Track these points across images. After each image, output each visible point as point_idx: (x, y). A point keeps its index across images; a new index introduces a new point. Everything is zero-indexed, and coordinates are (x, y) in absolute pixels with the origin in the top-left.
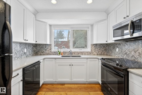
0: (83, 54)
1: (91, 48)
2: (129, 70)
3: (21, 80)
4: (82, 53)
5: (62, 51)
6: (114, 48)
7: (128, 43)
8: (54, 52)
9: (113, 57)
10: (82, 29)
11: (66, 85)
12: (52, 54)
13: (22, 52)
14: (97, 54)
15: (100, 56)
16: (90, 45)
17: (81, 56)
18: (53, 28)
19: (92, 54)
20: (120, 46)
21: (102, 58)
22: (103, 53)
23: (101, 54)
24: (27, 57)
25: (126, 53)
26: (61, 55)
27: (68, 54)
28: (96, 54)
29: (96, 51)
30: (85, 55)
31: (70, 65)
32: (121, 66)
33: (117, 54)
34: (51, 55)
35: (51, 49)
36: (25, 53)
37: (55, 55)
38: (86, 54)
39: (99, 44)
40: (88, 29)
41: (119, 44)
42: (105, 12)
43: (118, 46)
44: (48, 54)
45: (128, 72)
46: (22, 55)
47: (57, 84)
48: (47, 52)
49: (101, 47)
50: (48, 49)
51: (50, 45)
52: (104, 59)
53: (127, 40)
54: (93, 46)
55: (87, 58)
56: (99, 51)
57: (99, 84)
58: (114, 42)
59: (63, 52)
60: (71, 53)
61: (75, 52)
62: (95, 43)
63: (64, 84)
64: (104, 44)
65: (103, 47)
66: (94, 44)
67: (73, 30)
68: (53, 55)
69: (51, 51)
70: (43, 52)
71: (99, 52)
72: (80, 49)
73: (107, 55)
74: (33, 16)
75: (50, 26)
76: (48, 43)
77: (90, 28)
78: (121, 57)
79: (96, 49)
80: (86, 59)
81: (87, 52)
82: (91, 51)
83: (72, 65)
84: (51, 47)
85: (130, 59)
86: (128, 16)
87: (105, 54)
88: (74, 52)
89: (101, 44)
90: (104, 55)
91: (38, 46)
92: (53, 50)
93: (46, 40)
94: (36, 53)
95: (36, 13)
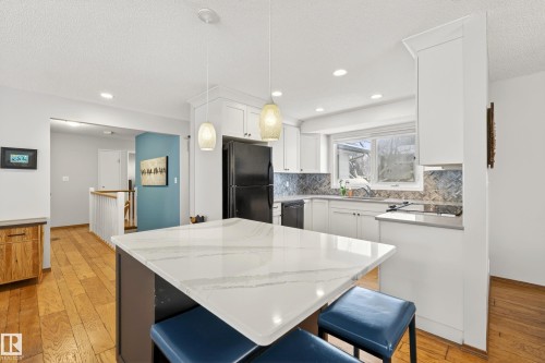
1: (425, 181)
4: (399, 194)
5: (350, 189)
8: (335, 190)
12: (331, 192)
16: (422, 174)
18: (334, 140)
19: (427, 197)
27: (364, 196)
31: (354, 214)
34: (330, 194)
35: (330, 182)
36: (286, 189)
37: (336, 194)
38: (411, 195)
46: (282, 192)
48: (323, 189)
51: (328, 175)
54: (432, 177)
59: (353, 190)
60: (368, 192)
66: (434, 172)
68: (334, 194)
69: (330, 188)
70: (316, 189)
71: (449, 193)
72: (394, 183)
74: (297, 130)
75: (328, 136)
76: (323, 170)
79: (441, 186)
81: (414, 193)
83: (358, 214)
84: (330, 179)
88: (378, 191)
91: (308, 178)
92: (335, 184)
93: (318, 165)
94: (304, 190)
95: (300, 124)
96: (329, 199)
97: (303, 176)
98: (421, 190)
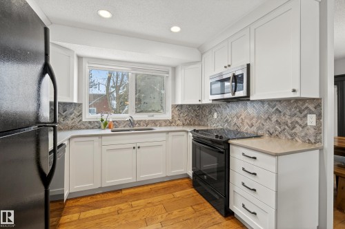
0: (156, 126)
1: (172, 112)
2: (231, 141)
4: (155, 123)
5: (111, 120)
6: (210, 112)
7: (230, 105)
8: (90, 122)
9: (209, 128)
10: (154, 74)
12: (82, 126)
14: (183, 124)
16: (170, 107)
17: (154, 128)
18: (87, 65)
19: (173, 124)
20: (219, 109)
21: (195, 130)
22: (192, 123)
23: (189, 125)
25: (227, 121)
26: (109, 127)
29: (182, 119)
30: (160, 126)
31: (134, 148)
32: (221, 137)
33: (215, 123)
34: (80, 129)
35: (81, 114)
37: (93, 128)
38: (164, 124)
39: (187, 105)
40: (167, 75)
41: (219, 106)
42: (198, 48)
43: (216, 109)
44: (72, 128)
45: (229, 144)
49: (190, 111)
50: (71, 114)
52: (197, 131)
53: (228, 101)
54: (177, 109)
55: (168, 132)
56: (185, 118)
57: (188, 177)
58: (211, 102)
59: (114, 122)
60: (131, 123)
61: (139, 122)
62: (179, 102)
63: (121, 190)
64: (194, 105)
65: (193, 111)
66: (178, 106)
67: (136, 75)
69: (81, 120)
71: (186, 120)
72: (151, 114)
73: (199, 125)
76: (75, 101)
77: (170, 72)
78: (221, 127)
79: (181, 115)
80: (165, 134)
81: (165, 121)
82: (172, 118)
83: (139, 147)
84: (81, 110)
85: (232, 128)
86: (229, 66)
87: (196, 123)
88: (137, 121)
89: (190, 105)
90: (194, 125)
92: (88, 116)
98: (170, 118)
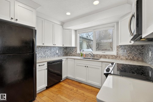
0: (106, 58)
1: (117, 50)
3: (46, 69)
4: (105, 56)
5: (84, 53)
11: (82, 84)
13: (55, 53)
14: (127, 59)
15: (132, 62)
16: (116, 47)
18: (78, 33)
19: (118, 58)
23: (132, 60)
24: (58, 56)
27: (90, 57)
28: (125, 58)
30: (109, 58)
31: (85, 66)
34: (76, 56)
35: (76, 51)
38: (111, 57)
44: (74, 56)
46: (55, 55)
47: (76, 81)
48: (74, 53)
49: (133, 50)
50: (74, 51)
51: (76, 48)
54: (121, 48)
56: (129, 55)
60: (92, 55)
61: (97, 55)
65: (136, 50)
68: (78, 56)
69: (76, 53)
70: (71, 53)
72: (104, 51)
73: (143, 61)
74: (61, 27)
75: (76, 31)
76: (73, 45)
77: (116, 26)
81: (112, 56)
82: (117, 55)
83: (87, 67)
89: (133, 46)
90: (138, 60)
91: (68, 49)
92: (78, 52)
93: (71, 43)
94: (66, 54)
95: (63, 24)
96: (74, 59)
97: (66, 48)
98: (116, 54)
